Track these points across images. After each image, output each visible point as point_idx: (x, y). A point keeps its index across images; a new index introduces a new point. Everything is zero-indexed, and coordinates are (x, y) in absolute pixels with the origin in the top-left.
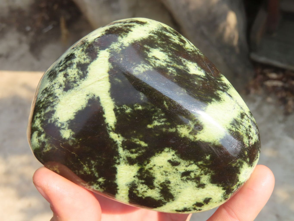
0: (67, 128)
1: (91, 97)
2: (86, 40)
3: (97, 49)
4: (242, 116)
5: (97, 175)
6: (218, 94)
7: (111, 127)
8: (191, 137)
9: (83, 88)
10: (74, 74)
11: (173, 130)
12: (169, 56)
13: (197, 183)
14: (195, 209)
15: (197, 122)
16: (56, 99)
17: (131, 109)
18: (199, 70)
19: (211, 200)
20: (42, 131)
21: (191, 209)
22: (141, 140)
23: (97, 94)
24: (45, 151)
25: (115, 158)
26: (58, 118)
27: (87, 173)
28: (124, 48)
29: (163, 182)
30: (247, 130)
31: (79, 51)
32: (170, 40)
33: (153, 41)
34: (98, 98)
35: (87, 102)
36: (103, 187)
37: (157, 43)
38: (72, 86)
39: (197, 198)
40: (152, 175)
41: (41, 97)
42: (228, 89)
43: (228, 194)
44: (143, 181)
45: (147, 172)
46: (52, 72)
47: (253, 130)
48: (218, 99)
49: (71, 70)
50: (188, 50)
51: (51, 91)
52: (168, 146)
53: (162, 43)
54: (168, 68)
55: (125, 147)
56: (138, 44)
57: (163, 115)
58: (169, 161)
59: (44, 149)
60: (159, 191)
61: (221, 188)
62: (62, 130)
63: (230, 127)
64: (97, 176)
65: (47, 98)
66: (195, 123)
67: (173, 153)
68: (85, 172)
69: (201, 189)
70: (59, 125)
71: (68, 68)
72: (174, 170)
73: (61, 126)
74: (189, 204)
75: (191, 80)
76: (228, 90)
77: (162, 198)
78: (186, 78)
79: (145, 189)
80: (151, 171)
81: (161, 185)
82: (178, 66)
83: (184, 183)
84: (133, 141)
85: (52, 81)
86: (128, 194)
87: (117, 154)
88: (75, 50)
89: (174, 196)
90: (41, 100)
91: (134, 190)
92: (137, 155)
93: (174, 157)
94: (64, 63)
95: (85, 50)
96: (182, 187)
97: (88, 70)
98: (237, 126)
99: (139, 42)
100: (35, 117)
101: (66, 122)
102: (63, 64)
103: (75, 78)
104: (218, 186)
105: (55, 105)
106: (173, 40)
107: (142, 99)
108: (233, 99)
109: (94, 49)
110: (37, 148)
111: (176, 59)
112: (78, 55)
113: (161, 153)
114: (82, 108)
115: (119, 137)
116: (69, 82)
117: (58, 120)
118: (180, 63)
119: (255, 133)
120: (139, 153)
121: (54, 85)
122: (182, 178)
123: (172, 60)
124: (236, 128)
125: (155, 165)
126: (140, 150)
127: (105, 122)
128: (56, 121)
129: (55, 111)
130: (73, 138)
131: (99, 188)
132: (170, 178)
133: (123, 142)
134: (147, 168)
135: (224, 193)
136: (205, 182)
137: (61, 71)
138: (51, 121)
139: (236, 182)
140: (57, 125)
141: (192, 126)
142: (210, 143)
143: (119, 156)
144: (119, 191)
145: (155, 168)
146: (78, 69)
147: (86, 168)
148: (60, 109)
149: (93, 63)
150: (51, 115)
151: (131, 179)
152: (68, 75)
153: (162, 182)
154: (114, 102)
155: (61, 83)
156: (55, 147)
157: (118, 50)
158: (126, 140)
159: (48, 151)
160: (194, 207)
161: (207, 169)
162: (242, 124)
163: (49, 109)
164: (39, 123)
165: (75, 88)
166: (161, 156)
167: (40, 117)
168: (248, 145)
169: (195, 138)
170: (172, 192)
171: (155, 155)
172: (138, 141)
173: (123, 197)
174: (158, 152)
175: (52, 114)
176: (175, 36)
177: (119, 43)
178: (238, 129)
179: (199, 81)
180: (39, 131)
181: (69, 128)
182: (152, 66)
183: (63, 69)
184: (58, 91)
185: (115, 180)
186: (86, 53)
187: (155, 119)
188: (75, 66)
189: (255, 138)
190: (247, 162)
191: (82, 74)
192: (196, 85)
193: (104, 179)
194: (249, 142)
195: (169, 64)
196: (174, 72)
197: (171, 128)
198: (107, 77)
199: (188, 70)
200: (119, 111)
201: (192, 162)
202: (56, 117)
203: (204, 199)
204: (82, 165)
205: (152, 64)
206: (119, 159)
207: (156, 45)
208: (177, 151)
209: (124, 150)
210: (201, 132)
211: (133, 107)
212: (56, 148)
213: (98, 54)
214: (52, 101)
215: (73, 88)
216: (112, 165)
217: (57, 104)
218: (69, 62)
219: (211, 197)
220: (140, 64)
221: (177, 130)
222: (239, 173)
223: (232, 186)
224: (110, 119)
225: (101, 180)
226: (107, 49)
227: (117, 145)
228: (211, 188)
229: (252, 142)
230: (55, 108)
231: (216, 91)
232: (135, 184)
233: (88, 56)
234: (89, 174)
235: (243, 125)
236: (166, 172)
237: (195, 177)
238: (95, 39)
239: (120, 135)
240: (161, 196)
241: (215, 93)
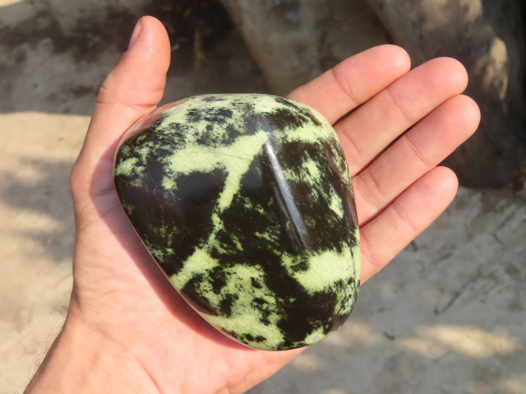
0: (173, 179)
1: (220, 167)
2: (253, 106)
3: (258, 125)
4: (351, 281)
5: (169, 243)
6: (342, 245)
7: (219, 209)
8: (290, 271)
9: (219, 153)
10: (219, 134)
11: (278, 253)
12: (321, 177)
13: (263, 316)
14: (242, 338)
15: (305, 261)
16: (182, 143)
17: (251, 207)
18: (340, 209)
19: (264, 341)
20: (144, 163)
21: (238, 337)
22: (240, 241)
23: (229, 169)
24: (132, 183)
25: (201, 240)
26: (171, 163)
27: (161, 235)
28: (285, 142)
29: (231, 295)
30: (345, 298)
31: (240, 114)
32: (332, 159)
33: (316, 150)
34: (227, 174)
35: (213, 169)
36: (166, 259)
37: (318, 155)
38: (209, 143)
39: (253, 330)
40: (225, 281)
41: (166, 128)
42: (355, 245)
43: (285, 346)
44: (212, 280)
45: (223, 274)
46: (195, 112)
47: (351, 301)
48: (340, 250)
49: (219, 127)
50: (342, 180)
51: (182, 131)
52: (262, 264)
53: (323, 158)
54: (313, 190)
55: (220, 237)
56: (300, 146)
57: (278, 232)
58: (253, 279)
59: (133, 181)
60: (221, 299)
61: (283, 336)
62: (167, 177)
63: (332, 284)
64: (169, 245)
65: (173, 135)
66: (303, 261)
67: (262, 273)
68: (159, 233)
69: (263, 325)
70: (167, 170)
71: (217, 122)
72: (251, 291)
73: (169, 173)
74: (240, 331)
75: (326, 215)
76: (354, 247)
77: (219, 308)
78: (323, 210)
79: (208, 289)
80: (228, 276)
81: (228, 296)
82: (323, 193)
83: (250, 308)
84: (231, 237)
85: (189, 122)
86: (187, 282)
87: (206, 238)
88: (235, 109)
89: (232, 314)
90: (163, 131)
91: (196, 282)
92: (225, 252)
93: (259, 278)
94: (215, 114)
95: (246, 117)
96: (246, 311)
97: (236, 139)
98: (339, 289)
99: (302, 144)
100: (146, 143)
101: (177, 173)
102: (213, 114)
103: (217, 137)
104: (281, 332)
105: (178, 148)
106: (335, 160)
107: (269, 204)
108: (352, 259)
109: (256, 123)
110: (125, 175)
111: (326, 183)
112: (235, 117)
113: (250, 266)
114: (204, 171)
115: (220, 223)
116: (208, 137)
117: (170, 165)
118: (327, 190)
119: (350, 305)
120: (229, 251)
121: (190, 128)
122: (253, 303)
123: (321, 182)
124: (337, 290)
125: (235, 273)
126: (231, 249)
127: (216, 200)
128: (167, 164)
129: (174, 154)
130: (172, 193)
131: (162, 257)
132: (241, 295)
133: (221, 231)
134: (226, 270)
135: (282, 343)
136: (272, 321)
137: (207, 119)
138: (161, 160)
139: (301, 340)
140: (165, 169)
141: (298, 262)
142: (304, 288)
143: (206, 241)
144: (180, 273)
145: (233, 276)
146: (227, 131)
147: (163, 230)
148: (180, 156)
149: (246, 137)
150: (166, 155)
151: (202, 270)
152: (212, 129)
153: (230, 293)
154: (240, 189)
155: (199, 132)
156: (146, 188)
157: (278, 140)
158: (225, 231)
159: (135, 187)
160: (243, 336)
161: (283, 310)
162: (344, 289)
163: (167, 147)
164: (146, 153)
165: (210, 147)
166: (248, 269)
167: (151, 147)
168: (336, 313)
169: (293, 275)
170: (233, 309)
171: (242, 265)
172: (236, 240)
173: (179, 281)
174: (247, 263)
175: (168, 155)
176: (340, 156)
177: (283, 133)
178: (338, 292)
179: (334, 221)
180: (141, 160)
181: (175, 180)
182: (300, 177)
183: (211, 119)
184: (190, 137)
185: (185, 261)
186: (245, 121)
187: (268, 232)
188: (225, 126)
189: (348, 309)
190: (324, 328)
191: (227, 139)
192: (328, 224)
193: (173, 251)
194: (340, 310)
195: (317, 186)
196: (316, 197)
197: (277, 250)
198: (250, 160)
199: (330, 202)
200: (238, 200)
201: (274, 294)
202: (169, 161)
203: (258, 335)
204: (162, 224)
205: (301, 175)
206: (204, 243)
207: (316, 157)
208: (266, 274)
209: (216, 238)
210: (303, 272)
211: (254, 206)
212: (147, 190)
213: (257, 132)
214: (176, 141)
215: (208, 145)
216: (193, 245)
217: (181, 149)
218: (222, 117)
219: (267, 338)
220: (290, 168)
221: (281, 256)
222: (310, 334)
223: (295, 341)
224: (225, 200)
225: (170, 250)
226: (268, 133)
227: (213, 229)
228: (274, 330)
229: (343, 312)
230: (174, 151)
231: (343, 241)
232: (202, 278)
233: (245, 126)
234: (161, 237)
235: (345, 291)
236: (241, 286)
237: (266, 309)
238: (263, 113)
239: (222, 222)
240: (218, 306)
241: (340, 242)
